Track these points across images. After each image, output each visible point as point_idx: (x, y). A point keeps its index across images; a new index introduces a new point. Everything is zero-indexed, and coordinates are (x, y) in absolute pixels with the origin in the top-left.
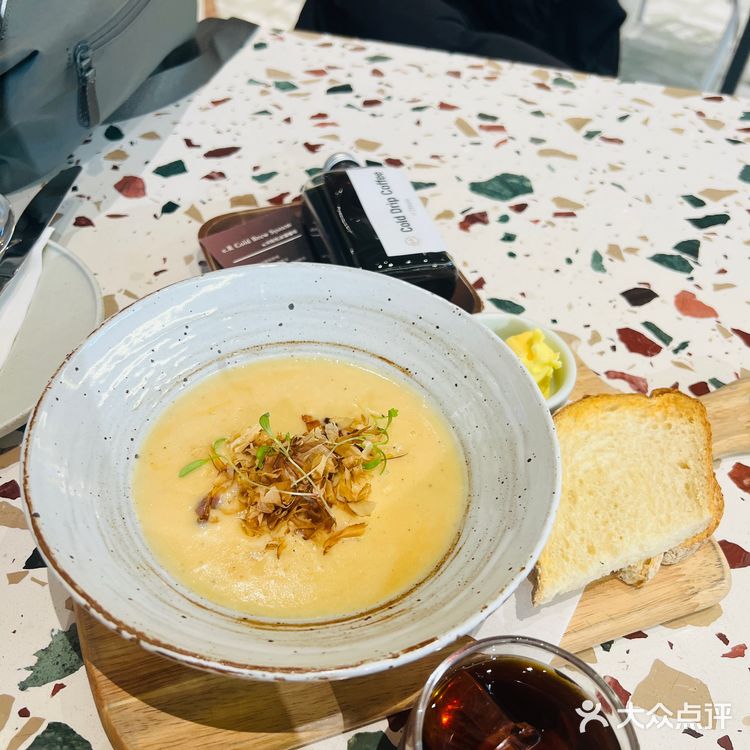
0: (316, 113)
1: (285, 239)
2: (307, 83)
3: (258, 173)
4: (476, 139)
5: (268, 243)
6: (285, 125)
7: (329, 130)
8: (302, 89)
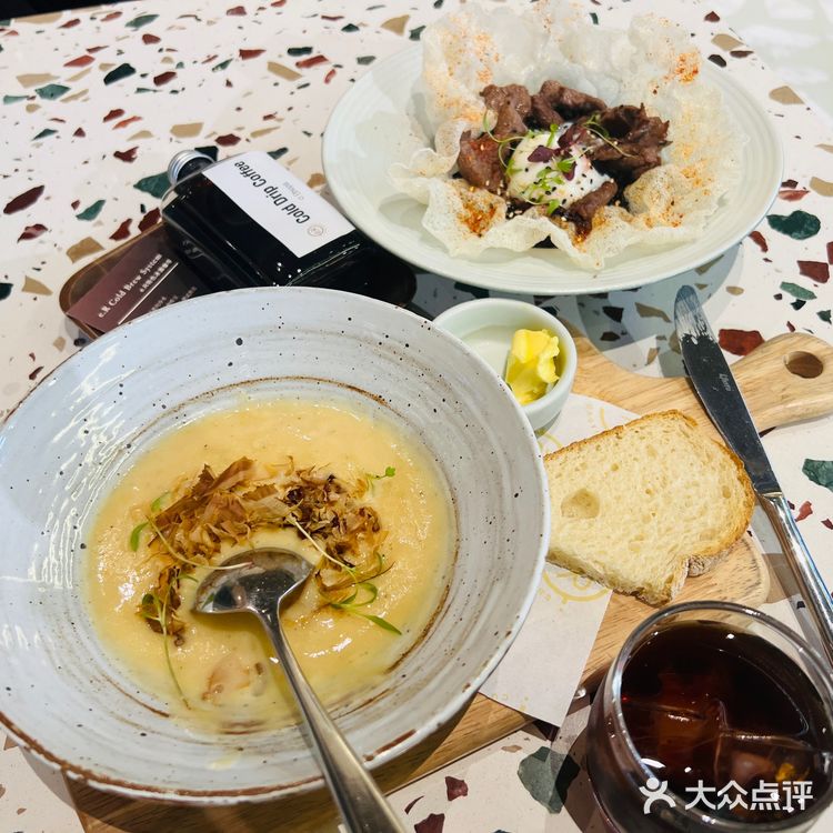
0: (107, 113)
1: (162, 274)
2: (75, 78)
3: (81, 209)
4: (301, 81)
5: (145, 286)
6: (78, 139)
7: (134, 128)
8: (75, 88)
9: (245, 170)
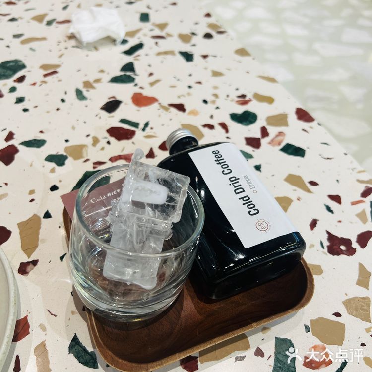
9: (219, 159)
